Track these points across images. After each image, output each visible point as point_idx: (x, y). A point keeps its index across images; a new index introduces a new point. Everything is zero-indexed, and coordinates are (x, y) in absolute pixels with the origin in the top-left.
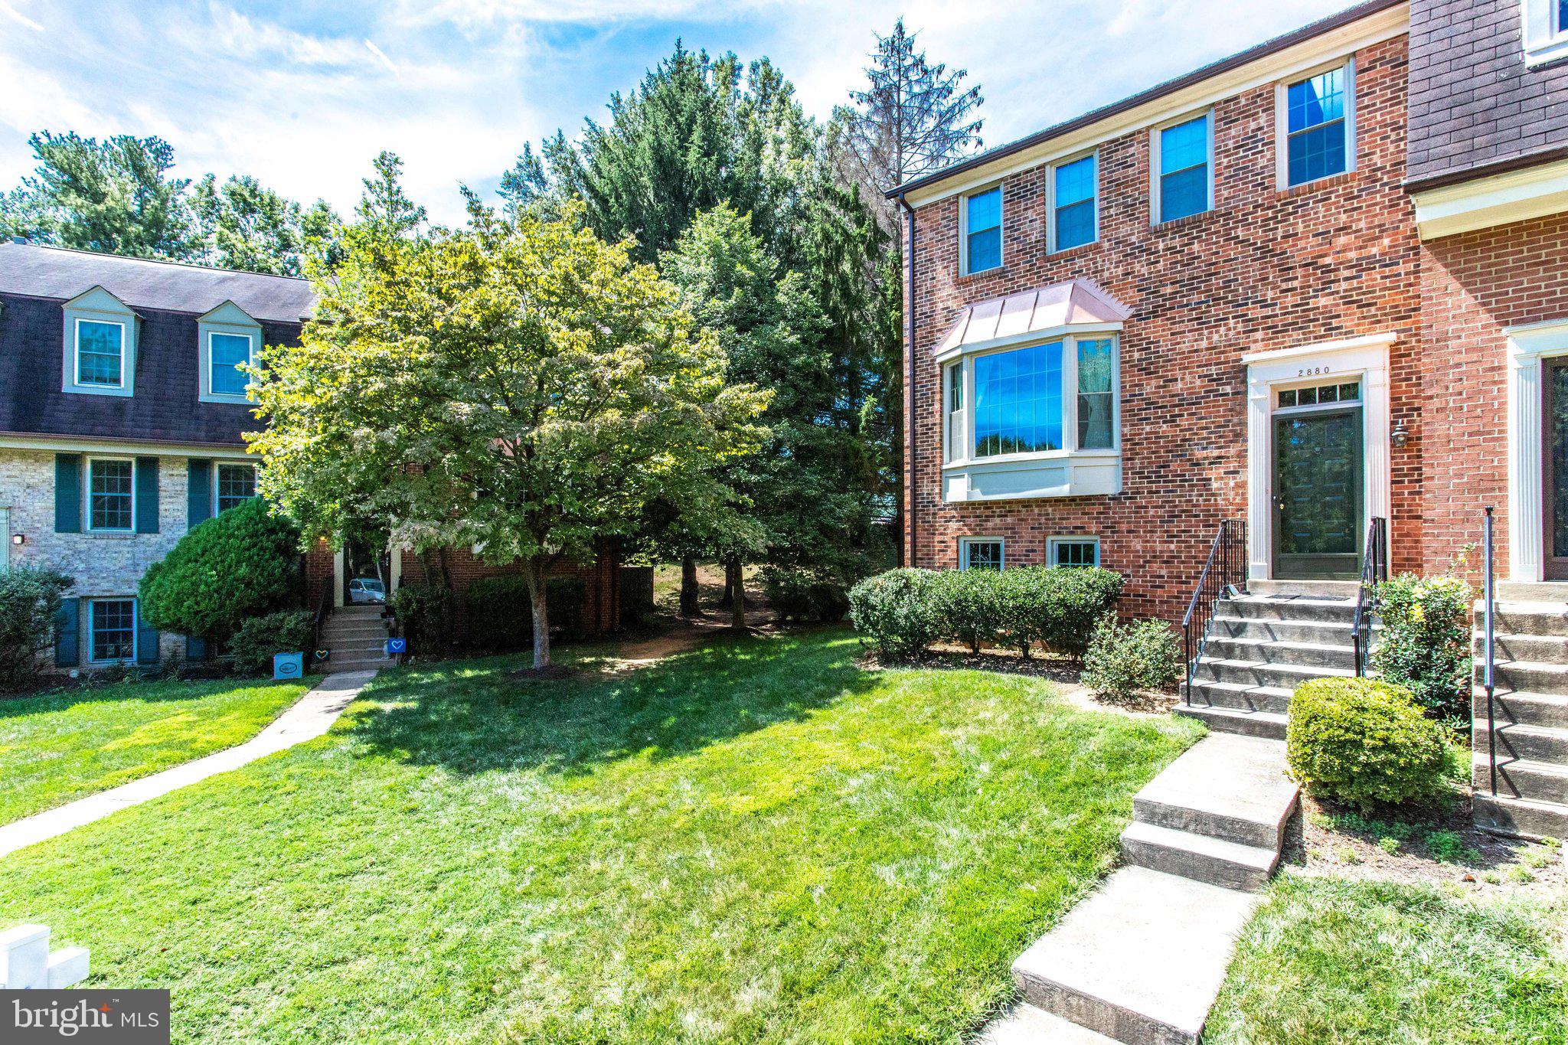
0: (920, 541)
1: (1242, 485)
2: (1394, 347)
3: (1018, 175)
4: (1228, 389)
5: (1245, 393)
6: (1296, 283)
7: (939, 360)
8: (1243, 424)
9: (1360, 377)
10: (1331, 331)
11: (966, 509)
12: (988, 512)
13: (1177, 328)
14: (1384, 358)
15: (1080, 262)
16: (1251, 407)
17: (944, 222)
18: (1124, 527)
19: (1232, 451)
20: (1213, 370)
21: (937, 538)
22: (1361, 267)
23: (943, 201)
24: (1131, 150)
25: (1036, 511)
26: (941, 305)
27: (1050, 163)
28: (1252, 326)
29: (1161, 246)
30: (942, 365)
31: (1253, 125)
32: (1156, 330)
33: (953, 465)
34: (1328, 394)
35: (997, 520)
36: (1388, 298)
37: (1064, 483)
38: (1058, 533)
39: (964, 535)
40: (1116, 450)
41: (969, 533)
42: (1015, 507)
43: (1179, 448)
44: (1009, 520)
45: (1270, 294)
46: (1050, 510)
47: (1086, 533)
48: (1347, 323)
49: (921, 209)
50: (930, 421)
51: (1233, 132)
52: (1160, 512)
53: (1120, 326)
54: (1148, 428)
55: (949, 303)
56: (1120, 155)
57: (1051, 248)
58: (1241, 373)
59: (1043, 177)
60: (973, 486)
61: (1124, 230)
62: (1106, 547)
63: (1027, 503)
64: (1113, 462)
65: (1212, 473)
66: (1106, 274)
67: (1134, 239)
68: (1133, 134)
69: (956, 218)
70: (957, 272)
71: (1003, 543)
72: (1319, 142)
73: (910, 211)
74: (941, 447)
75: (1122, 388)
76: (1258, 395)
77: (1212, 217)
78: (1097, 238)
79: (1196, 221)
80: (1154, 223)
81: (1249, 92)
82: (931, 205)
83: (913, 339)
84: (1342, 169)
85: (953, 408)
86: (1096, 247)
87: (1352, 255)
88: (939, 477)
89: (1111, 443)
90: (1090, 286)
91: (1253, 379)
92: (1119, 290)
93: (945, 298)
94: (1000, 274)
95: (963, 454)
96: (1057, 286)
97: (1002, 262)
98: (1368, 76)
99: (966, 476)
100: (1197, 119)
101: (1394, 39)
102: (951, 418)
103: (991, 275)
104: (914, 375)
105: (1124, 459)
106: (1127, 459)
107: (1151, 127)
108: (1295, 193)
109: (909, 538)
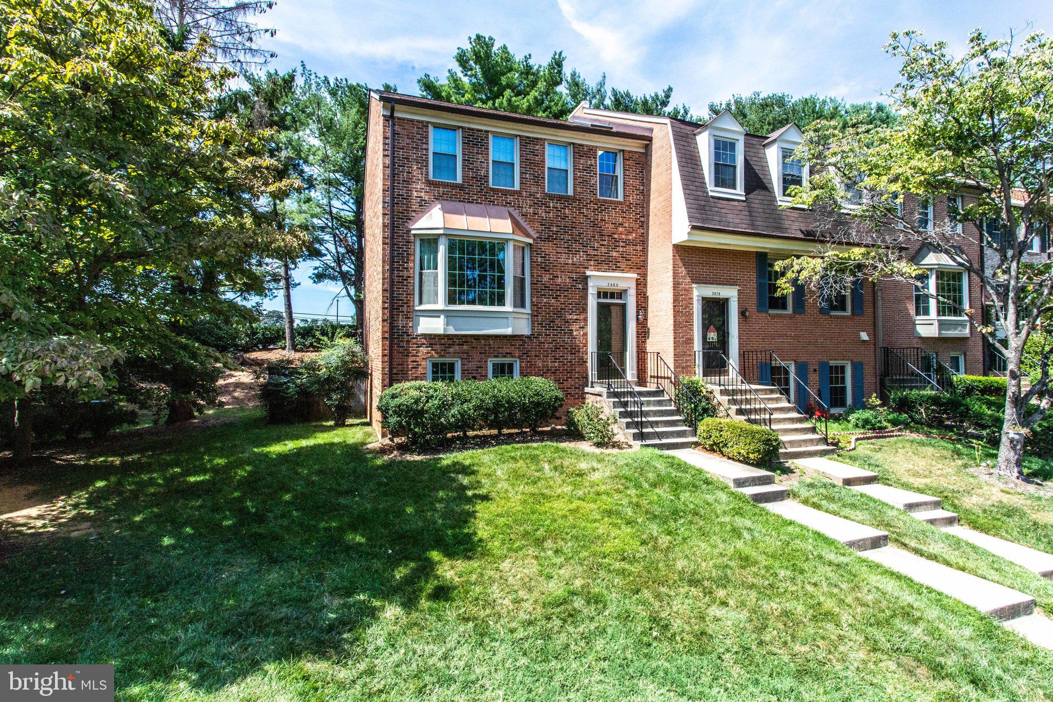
0: (396, 361)
1: (585, 334)
2: (637, 280)
3: (473, 129)
4: (580, 286)
5: (587, 289)
6: (605, 243)
7: (413, 232)
8: (586, 304)
9: (626, 291)
10: (617, 269)
11: (432, 339)
12: (450, 342)
13: (559, 250)
14: (633, 285)
15: (510, 198)
16: (590, 297)
17: (419, 137)
18: (533, 353)
19: (582, 317)
20: (574, 275)
21: (411, 359)
22: (627, 243)
23: (418, 121)
24: (537, 147)
25: (483, 342)
26: (415, 194)
27: (493, 132)
28: (590, 258)
29: (551, 205)
30: (415, 235)
31: (589, 162)
32: (548, 247)
33: (423, 307)
34: (612, 295)
35: (457, 348)
36: (634, 259)
37: (508, 327)
38: (497, 357)
39: (432, 356)
40: (528, 310)
41: (436, 355)
42: (469, 339)
43: (559, 313)
44: (465, 347)
45: (596, 245)
46: (491, 343)
47: (512, 357)
48: (623, 265)
49: (399, 119)
50: (406, 273)
51: (582, 161)
52: (551, 346)
53: (531, 241)
54: (545, 300)
55: (422, 194)
56: (530, 147)
57: (491, 185)
58: (585, 279)
59: (487, 138)
60: (447, 324)
61: (533, 189)
62: (523, 365)
63: (477, 338)
64: (527, 316)
65: (574, 327)
66: (524, 210)
67: (538, 196)
68: (537, 139)
69: (427, 137)
70: (427, 174)
71: (460, 363)
72: (609, 181)
73: (392, 116)
74: (413, 294)
75: (532, 276)
76: (592, 291)
77: (573, 199)
78: (517, 187)
79: (567, 198)
80: (546, 191)
81: (587, 146)
82: (408, 120)
83: (393, 211)
84: (617, 197)
85: (422, 268)
86: (519, 193)
87: (624, 237)
88: (411, 315)
89: (523, 305)
90: (516, 213)
91: (591, 283)
92: (531, 221)
93: (419, 190)
94: (461, 187)
95: (436, 302)
96: (497, 207)
97: (459, 180)
98: (628, 163)
99: (442, 317)
100: (566, 145)
101: (636, 152)
102: (421, 275)
103: (454, 186)
104: (392, 238)
105: (533, 315)
106: (534, 315)
107: (545, 139)
108: (605, 201)
109: (386, 359)
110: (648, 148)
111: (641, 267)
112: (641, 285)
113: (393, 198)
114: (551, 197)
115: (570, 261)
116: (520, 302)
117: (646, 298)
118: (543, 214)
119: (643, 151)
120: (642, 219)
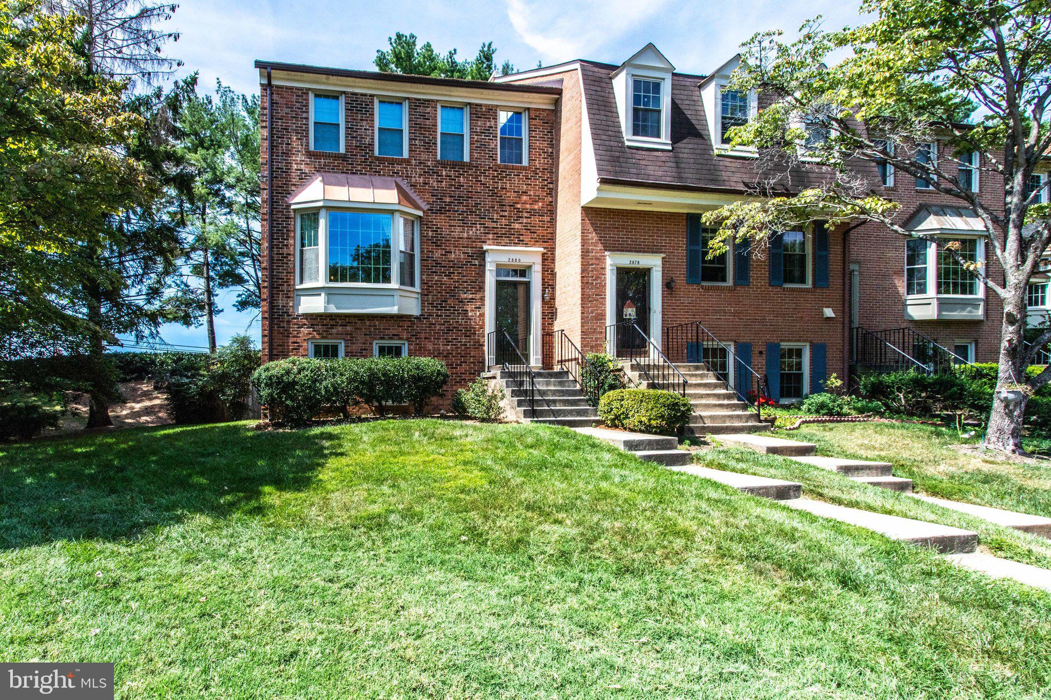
0: (277, 342)
1: (482, 315)
2: (543, 254)
3: (356, 94)
4: (477, 262)
5: (484, 266)
6: (506, 214)
7: (293, 207)
8: (484, 282)
9: (530, 267)
10: (520, 242)
11: (314, 319)
12: (332, 322)
13: (452, 223)
14: (539, 260)
15: (398, 168)
16: (488, 274)
17: (298, 105)
18: (423, 336)
19: (478, 296)
20: (469, 250)
21: (291, 340)
22: (533, 213)
23: (298, 89)
24: (428, 110)
25: (368, 323)
26: (295, 166)
27: (377, 96)
28: (488, 231)
29: (444, 173)
30: (295, 210)
31: (488, 124)
32: (440, 221)
33: (305, 286)
34: (515, 273)
35: (340, 328)
36: (540, 231)
37: (394, 305)
38: (382, 338)
39: (314, 338)
40: (417, 288)
41: (318, 337)
42: (352, 318)
43: (452, 292)
44: (348, 328)
45: (495, 216)
46: (377, 323)
47: (400, 339)
48: (527, 239)
49: (277, 87)
50: (285, 251)
51: (479, 123)
52: (443, 327)
53: (420, 213)
54: (436, 278)
55: (302, 167)
56: (421, 109)
57: (376, 153)
58: (482, 254)
59: (372, 102)
60: (328, 302)
61: (424, 156)
62: (412, 347)
63: (361, 316)
64: (416, 296)
65: (469, 307)
66: (413, 180)
67: (429, 163)
68: (429, 101)
69: (307, 106)
70: (307, 145)
71: (343, 344)
72: (511, 144)
73: (269, 84)
74: (294, 272)
75: (422, 252)
76: (490, 267)
77: (469, 166)
78: (406, 155)
79: (462, 165)
80: (439, 158)
81: (486, 105)
82: (287, 88)
83: (272, 186)
84: (521, 162)
85: (303, 245)
86: (407, 161)
87: (528, 206)
88: (292, 295)
89: (412, 284)
90: (404, 184)
91: (488, 259)
92: (421, 192)
93: (299, 163)
94: (344, 158)
95: (317, 279)
96: (383, 178)
97: (342, 150)
98: (534, 122)
99: (323, 295)
100: (460, 107)
101: (544, 110)
102: (302, 252)
103: (338, 157)
104: (271, 213)
105: (422, 295)
106: (424, 295)
107: (437, 101)
108: (507, 168)
109: (266, 339)
110: (557, 103)
111: (548, 240)
112: (548, 260)
113: (272, 172)
114: (443, 164)
115: (465, 235)
116: (407, 278)
117: (553, 274)
118: (435, 184)
119: (553, 108)
120: (551, 186)
